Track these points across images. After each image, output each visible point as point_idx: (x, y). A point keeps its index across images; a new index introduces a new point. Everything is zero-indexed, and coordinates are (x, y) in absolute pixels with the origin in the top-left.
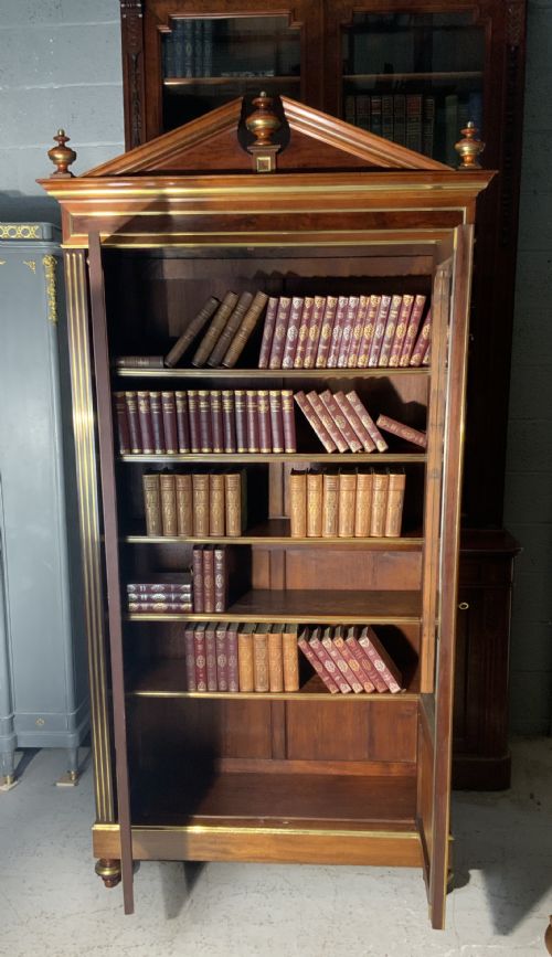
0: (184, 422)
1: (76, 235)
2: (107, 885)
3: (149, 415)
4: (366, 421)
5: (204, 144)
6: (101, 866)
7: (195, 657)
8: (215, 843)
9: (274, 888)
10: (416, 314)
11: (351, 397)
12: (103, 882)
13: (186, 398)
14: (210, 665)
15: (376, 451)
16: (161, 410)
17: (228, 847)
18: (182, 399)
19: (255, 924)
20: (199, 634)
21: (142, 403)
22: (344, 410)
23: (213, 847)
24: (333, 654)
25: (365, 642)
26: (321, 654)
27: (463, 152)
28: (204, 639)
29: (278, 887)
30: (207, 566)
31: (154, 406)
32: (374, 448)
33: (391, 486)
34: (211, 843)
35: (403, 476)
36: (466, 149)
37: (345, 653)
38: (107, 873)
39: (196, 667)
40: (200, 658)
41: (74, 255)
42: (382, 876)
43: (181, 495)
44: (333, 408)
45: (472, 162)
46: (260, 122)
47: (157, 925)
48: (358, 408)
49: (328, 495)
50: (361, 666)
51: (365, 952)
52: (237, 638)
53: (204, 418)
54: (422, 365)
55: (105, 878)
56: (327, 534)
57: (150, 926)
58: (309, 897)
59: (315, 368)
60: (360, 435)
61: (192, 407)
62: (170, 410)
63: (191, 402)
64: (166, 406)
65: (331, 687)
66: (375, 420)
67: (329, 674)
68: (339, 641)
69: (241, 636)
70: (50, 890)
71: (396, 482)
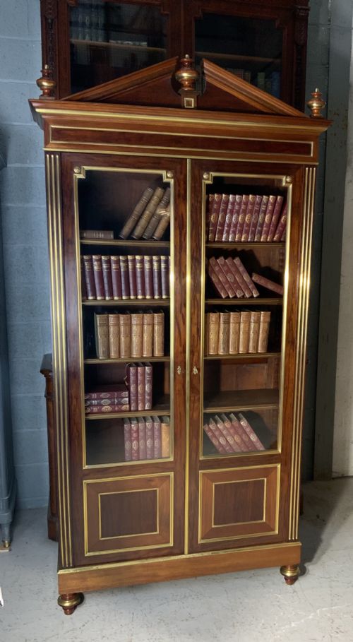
0: (125, 278)
1: (54, 142)
2: (66, 613)
3: (101, 273)
4: (246, 277)
5: (148, 85)
6: (62, 599)
7: (131, 442)
9: (185, 597)
10: (277, 208)
11: (237, 261)
12: (63, 611)
13: (126, 261)
14: (142, 447)
15: (252, 297)
16: (109, 268)
18: (124, 261)
19: (183, 621)
20: (134, 426)
21: (95, 263)
22: (233, 269)
24: (224, 432)
25: (244, 423)
26: (217, 433)
27: (313, 107)
28: (138, 429)
30: (140, 378)
31: (104, 266)
32: (251, 295)
33: (262, 319)
35: (269, 313)
36: (315, 105)
37: (232, 431)
38: (67, 604)
39: (131, 449)
40: (135, 443)
41: (52, 156)
42: (251, 577)
43: (122, 329)
44: (225, 268)
45: (317, 113)
46: (185, 75)
47: (115, 633)
48: (241, 269)
49: (222, 326)
50: (242, 439)
51: (261, 625)
52: (161, 426)
53: (139, 275)
54: (280, 242)
55: (65, 608)
56: (221, 352)
57: (111, 635)
58: (210, 597)
59: (214, 241)
60: (242, 286)
61: (130, 267)
62: (116, 269)
63: (130, 264)
64: (114, 266)
66: (251, 276)
67: (221, 446)
68: (227, 424)
69: (163, 425)
70: (25, 624)
71: (264, 317)
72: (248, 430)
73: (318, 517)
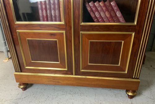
2: (23, 90)
6: (20, 85)
7: (42, 11)
8: (55, 79)
12: (21, 90)
17: (59, 81)
23: (54, 80)
24: (99, 9)
26: (94, 9)
29: (76, 93)
34: (54, 79)
37: (104, 8)
38: (22, 87)
39: (43, 16)
50: (110, 14)
52: (59, 2)
55: (22, 88)
65: (95, 20)
67: (96, 18)
72: (115, 8)
73: (151, 66)
